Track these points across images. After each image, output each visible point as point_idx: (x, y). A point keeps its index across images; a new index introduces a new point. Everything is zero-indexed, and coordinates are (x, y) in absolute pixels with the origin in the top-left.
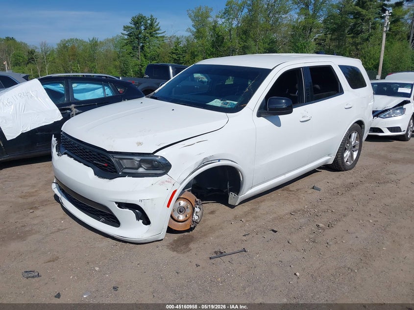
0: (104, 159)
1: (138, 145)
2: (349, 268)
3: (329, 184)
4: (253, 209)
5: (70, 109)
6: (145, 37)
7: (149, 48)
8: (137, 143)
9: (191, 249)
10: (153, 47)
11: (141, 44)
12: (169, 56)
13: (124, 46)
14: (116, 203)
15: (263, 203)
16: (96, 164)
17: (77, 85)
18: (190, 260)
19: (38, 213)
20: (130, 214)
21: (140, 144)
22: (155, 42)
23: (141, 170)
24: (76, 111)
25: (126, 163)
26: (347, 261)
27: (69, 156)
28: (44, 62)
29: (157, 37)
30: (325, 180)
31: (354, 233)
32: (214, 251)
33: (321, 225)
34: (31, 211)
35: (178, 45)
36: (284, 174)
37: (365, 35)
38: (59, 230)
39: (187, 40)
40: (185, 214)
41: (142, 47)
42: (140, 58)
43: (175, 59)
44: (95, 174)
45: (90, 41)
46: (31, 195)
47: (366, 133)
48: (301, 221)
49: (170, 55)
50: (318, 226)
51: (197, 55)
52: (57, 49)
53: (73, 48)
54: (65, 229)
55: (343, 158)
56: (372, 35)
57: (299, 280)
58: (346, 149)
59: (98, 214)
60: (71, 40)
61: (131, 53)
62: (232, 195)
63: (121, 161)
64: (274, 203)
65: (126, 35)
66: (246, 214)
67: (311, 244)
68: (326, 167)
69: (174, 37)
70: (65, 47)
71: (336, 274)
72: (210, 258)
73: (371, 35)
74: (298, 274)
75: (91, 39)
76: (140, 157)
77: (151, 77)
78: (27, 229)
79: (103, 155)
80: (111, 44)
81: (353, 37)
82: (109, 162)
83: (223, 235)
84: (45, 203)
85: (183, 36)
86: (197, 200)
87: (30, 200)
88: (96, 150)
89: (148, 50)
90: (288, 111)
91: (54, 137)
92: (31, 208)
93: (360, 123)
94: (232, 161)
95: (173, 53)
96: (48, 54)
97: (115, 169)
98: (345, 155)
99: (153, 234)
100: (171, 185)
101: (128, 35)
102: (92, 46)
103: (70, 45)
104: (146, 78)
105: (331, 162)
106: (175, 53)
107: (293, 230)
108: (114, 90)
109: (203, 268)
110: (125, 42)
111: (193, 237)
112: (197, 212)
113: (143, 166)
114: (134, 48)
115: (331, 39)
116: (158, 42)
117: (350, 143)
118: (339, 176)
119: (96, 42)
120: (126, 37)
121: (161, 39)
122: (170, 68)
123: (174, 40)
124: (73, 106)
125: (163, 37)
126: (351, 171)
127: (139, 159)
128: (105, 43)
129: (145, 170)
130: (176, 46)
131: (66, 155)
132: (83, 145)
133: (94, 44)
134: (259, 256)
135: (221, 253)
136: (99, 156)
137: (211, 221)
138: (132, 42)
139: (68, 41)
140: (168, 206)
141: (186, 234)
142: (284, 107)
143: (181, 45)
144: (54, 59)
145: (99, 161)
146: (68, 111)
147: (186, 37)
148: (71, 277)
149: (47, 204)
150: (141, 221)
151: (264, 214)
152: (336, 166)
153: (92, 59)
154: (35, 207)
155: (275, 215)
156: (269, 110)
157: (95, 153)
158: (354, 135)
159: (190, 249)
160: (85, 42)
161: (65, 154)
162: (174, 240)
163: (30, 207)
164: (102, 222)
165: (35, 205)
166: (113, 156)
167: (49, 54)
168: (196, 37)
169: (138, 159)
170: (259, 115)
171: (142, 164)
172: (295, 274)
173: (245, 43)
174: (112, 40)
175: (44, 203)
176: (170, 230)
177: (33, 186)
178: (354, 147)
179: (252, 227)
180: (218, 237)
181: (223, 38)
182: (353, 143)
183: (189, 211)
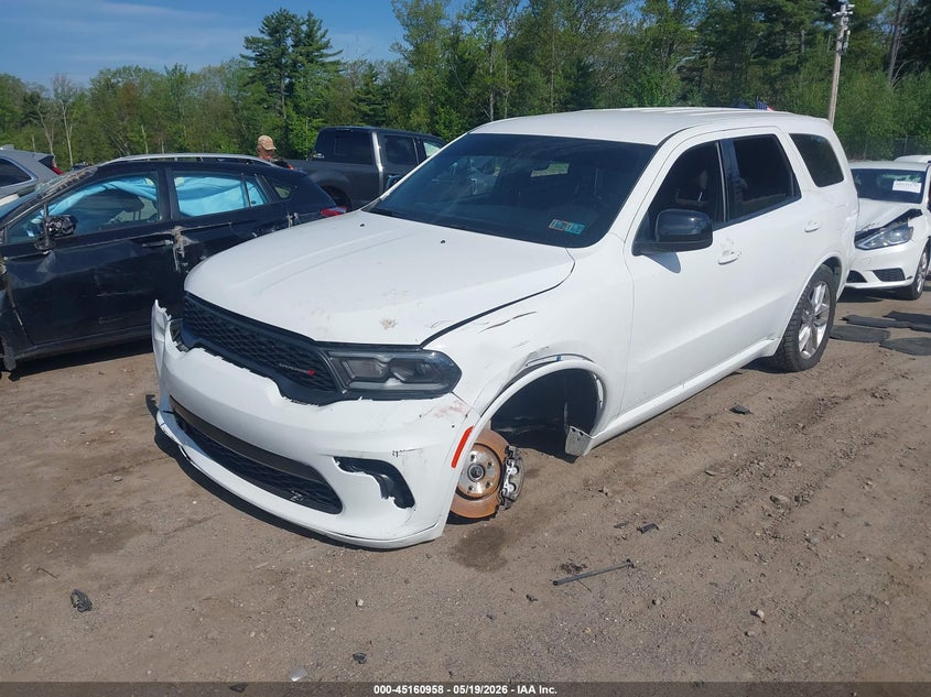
0: (306, 360)
1: (386, 328)
2: (870, 597)
3: (774, 403)
4: (620, 464)
5: (171, 237)
6: (295, 63)
7: (305, 88)
8: (383, 324)
9: (506, 561)
10: (313, 86)
11: (287, 80)
12: (350, 108)
13: (248, 83)
14: (336, 458)
15: (639, 450)
16: (283, 372)
17: (186, 182)
18: (510, 586)
19: (133, 481)
20: (369, 483)
21: (389, 324)
22: (321, 75)
23: (391, 384)
24: (185, 242)
25: (355, 368)
26: (861, 580)
27: (209, 350)
28: (63, 121)
29: (323, 64)
30: (763, 394)
31: (859, 514)
32: (559, 563)
33: (783, 498)
34: (116, 478)
35: (372, 81)
36: (681, 382)
37: (792, 59)
38: (192, 523)
39: (393, 71)
40: (486, 480)
41: (290, 87)
42: (284, 110)
43: (366, 115)
44: (283, 393)
45: (168, 73)
46: (102, 439)
47: (843, 284)
48: (733, 488)
49: (355, 105)
50: (775, 500)
51: (415, 105)
52: (91, 89)
53: (128, 88)
54: (206, 519)
55: (796, 342)
56: (807, 60)
57: (767, 628)
58: (802, 322)
59: (288, 485)
60: (125, 69)
61: (263, 100)
62: (574, 434)
63: (345, 363)
64: (664, 449)
65: (251, 59)
66: (607, 477)
67: (771, 542)
68: (760, 364)
69: (363, 62)
70: (109, 86)
71: (845, 613)
72: (556, 583)
73: (803, 60)
74: (761, 613)
75: (171, 68)
76: (389, 354)
77: (329, 157)
78: (119, 521)
79: (303, 349)
80: (217, 80)
81: (764, 64)
82: (318, 366)
83: (569, 527)
84: (144, 458)
85: (382, 62)
86: (511, 448)
87: (106, 450)
88: (282, 338)
89: (302, 94)
90: (703, 240)
91: (161, 306)
92: (115, 472)
93: (833, 263)
94: (585, 358)
95: (361, 100)
96: (71, 104)
97: (332, 381)
98: (800, 337)
99: (417, 529)
100: (460, 416)
101: (255, 59)
102: (172, 86)
103: (121, 82)
104: (317, 159)
105: (771, 352)
106: (364, 101)
107: (722, 510)
108: (268, 190)
109: (545, 604)
110: (250, 75)
111: (502, 532)
112: (511, 476)
113: (396, 374)
114: (271, 89)
115: (716, 68)
116: (325, 75)
117: (811, 308)
118: (791, 382)
119: (182, 75)
120: (252, 64)
121: (332, 68)
122: (375, 137)
123: (363, 70)
124: (178, 229)
125: (337, 63)
126: (814, 371)
127: (386, 360)
128: (204, 77)
129: (400, 383)
130: (367, 85)
131: (202, 350)
132: (251, 327)
133: (179, 80)
134: (664, 574)
135: (578, 569)
136: (293, 353)
137: (537, 495)
138: (265, 74)
139: (118, 73)
140: (454, 464)
141: (485, 524)
142: (694, 232)
143: (379, 82)
144: (85, 115)
145: (293, 364)
146: (168, 242)
147: (388, 63)
148: (253, 634)
149: (148, 462)
150: (391, 499)
151: (648, 475)
152: (780, 362)
153: (175, 114)
154: (124, 468)
155: (674, 478)
156: (659, 239)
157: (283, 346)
158: (820, 290)
159: (504, 562)
160: (156, 75)
161: (198, 345)
162: (463, 540)
163: (110, 469)
164: (296, 502)
165: (121, 465)
166: (327, 352)
167: (74, 104)
168: (413, 64)
169: (384, 357)
170: (637, 251)
171: (393, 369)
172: (754, 613)
173: (525, 79)
174: (220, 71)
175: (139, 458)
176: (453, 519)
177: (104, 419)
178: (818, 317)
179: (631, 507)
180: (559, 531)
181: (475, 67)
182: (816, 309)
183: (494, 473)
